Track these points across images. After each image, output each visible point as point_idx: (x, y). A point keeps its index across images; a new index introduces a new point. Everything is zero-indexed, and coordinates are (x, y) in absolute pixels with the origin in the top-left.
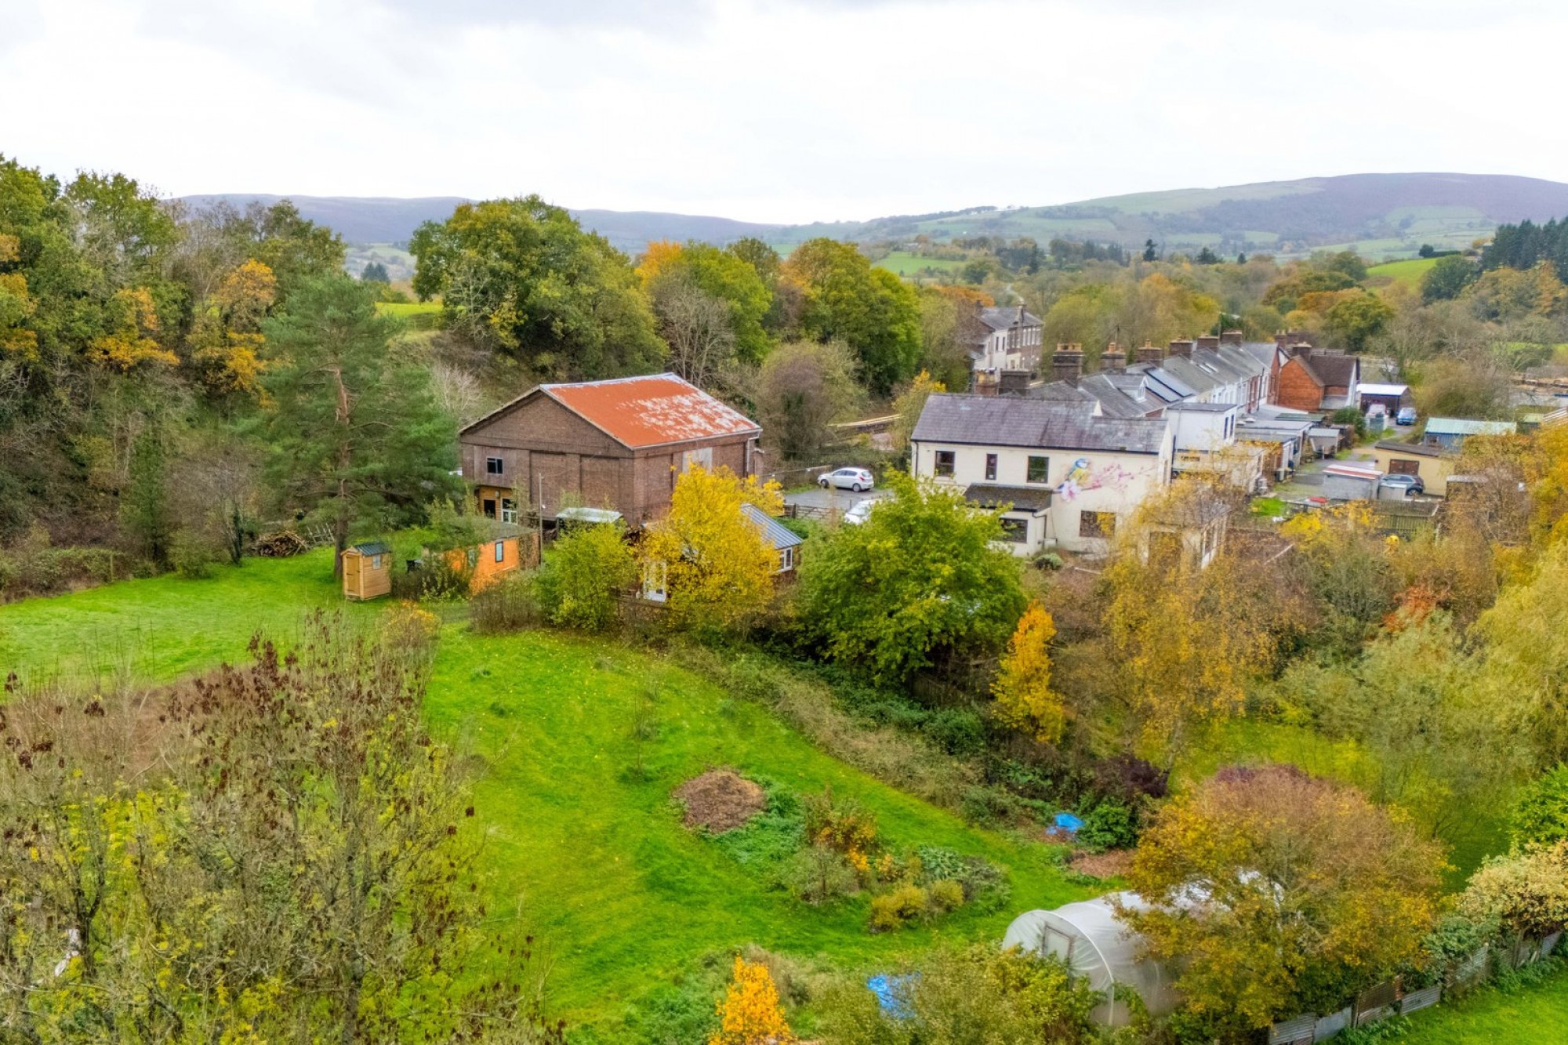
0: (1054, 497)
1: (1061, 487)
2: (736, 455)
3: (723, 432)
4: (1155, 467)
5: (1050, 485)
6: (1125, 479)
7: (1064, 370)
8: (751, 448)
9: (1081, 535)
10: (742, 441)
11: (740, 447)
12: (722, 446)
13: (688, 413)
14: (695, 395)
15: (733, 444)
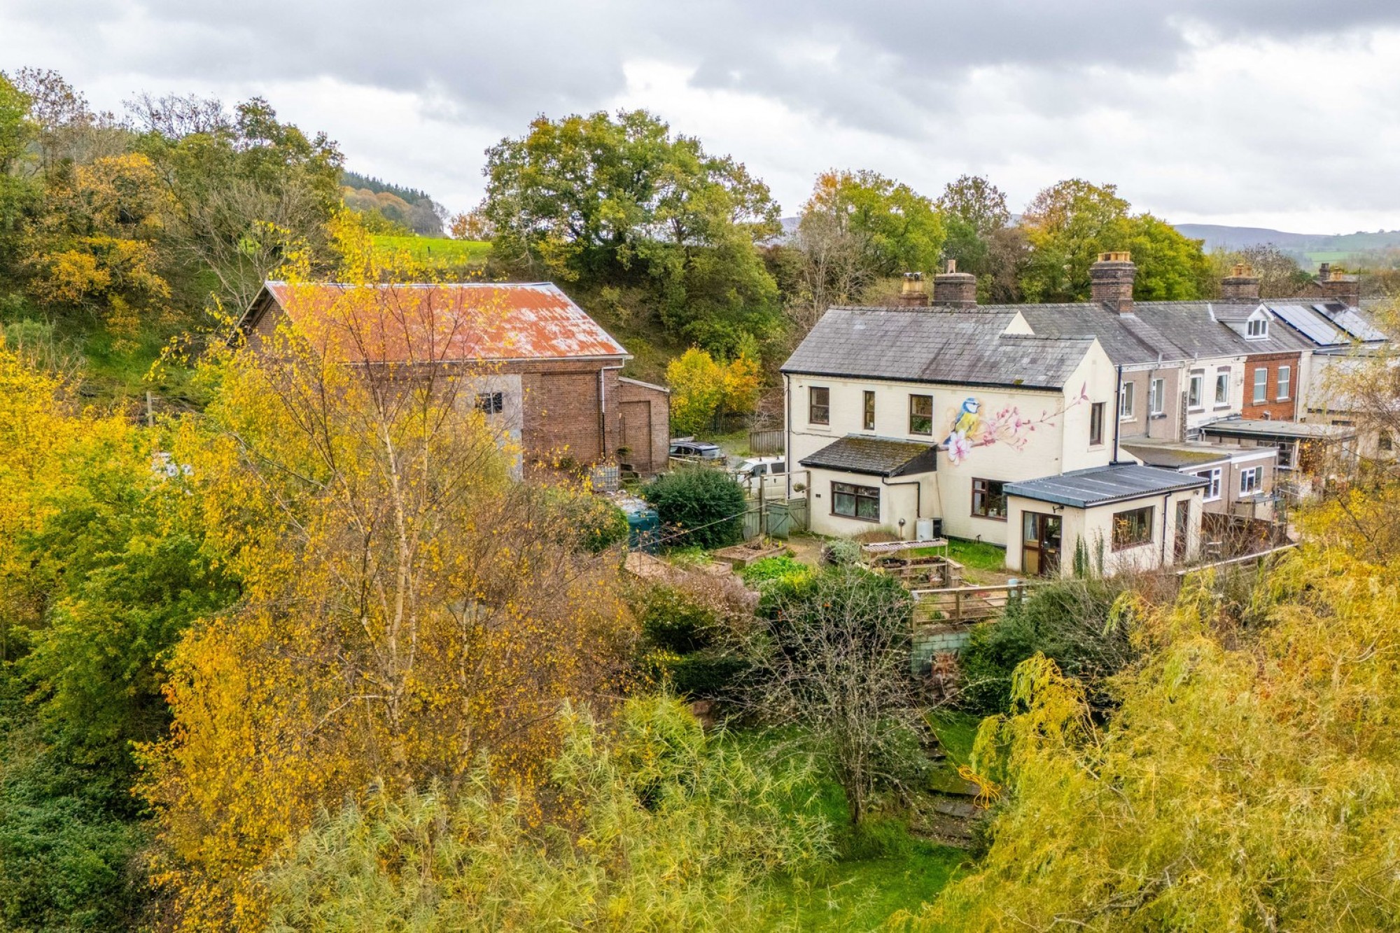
0: (941, 456)
1: (947, 441)
2: (581, 388)
3: (548, 354)
4: (1060, 412)
5: (936, 438)
6: (1023, 430)
7: (1103, 289)
8: (610, 380)
9: (974, 514)
10: (590, 370)
11: (588, 378)
12: (544, 374)
13: (514, 328)
14: (558, 310)
15: (572, 373)
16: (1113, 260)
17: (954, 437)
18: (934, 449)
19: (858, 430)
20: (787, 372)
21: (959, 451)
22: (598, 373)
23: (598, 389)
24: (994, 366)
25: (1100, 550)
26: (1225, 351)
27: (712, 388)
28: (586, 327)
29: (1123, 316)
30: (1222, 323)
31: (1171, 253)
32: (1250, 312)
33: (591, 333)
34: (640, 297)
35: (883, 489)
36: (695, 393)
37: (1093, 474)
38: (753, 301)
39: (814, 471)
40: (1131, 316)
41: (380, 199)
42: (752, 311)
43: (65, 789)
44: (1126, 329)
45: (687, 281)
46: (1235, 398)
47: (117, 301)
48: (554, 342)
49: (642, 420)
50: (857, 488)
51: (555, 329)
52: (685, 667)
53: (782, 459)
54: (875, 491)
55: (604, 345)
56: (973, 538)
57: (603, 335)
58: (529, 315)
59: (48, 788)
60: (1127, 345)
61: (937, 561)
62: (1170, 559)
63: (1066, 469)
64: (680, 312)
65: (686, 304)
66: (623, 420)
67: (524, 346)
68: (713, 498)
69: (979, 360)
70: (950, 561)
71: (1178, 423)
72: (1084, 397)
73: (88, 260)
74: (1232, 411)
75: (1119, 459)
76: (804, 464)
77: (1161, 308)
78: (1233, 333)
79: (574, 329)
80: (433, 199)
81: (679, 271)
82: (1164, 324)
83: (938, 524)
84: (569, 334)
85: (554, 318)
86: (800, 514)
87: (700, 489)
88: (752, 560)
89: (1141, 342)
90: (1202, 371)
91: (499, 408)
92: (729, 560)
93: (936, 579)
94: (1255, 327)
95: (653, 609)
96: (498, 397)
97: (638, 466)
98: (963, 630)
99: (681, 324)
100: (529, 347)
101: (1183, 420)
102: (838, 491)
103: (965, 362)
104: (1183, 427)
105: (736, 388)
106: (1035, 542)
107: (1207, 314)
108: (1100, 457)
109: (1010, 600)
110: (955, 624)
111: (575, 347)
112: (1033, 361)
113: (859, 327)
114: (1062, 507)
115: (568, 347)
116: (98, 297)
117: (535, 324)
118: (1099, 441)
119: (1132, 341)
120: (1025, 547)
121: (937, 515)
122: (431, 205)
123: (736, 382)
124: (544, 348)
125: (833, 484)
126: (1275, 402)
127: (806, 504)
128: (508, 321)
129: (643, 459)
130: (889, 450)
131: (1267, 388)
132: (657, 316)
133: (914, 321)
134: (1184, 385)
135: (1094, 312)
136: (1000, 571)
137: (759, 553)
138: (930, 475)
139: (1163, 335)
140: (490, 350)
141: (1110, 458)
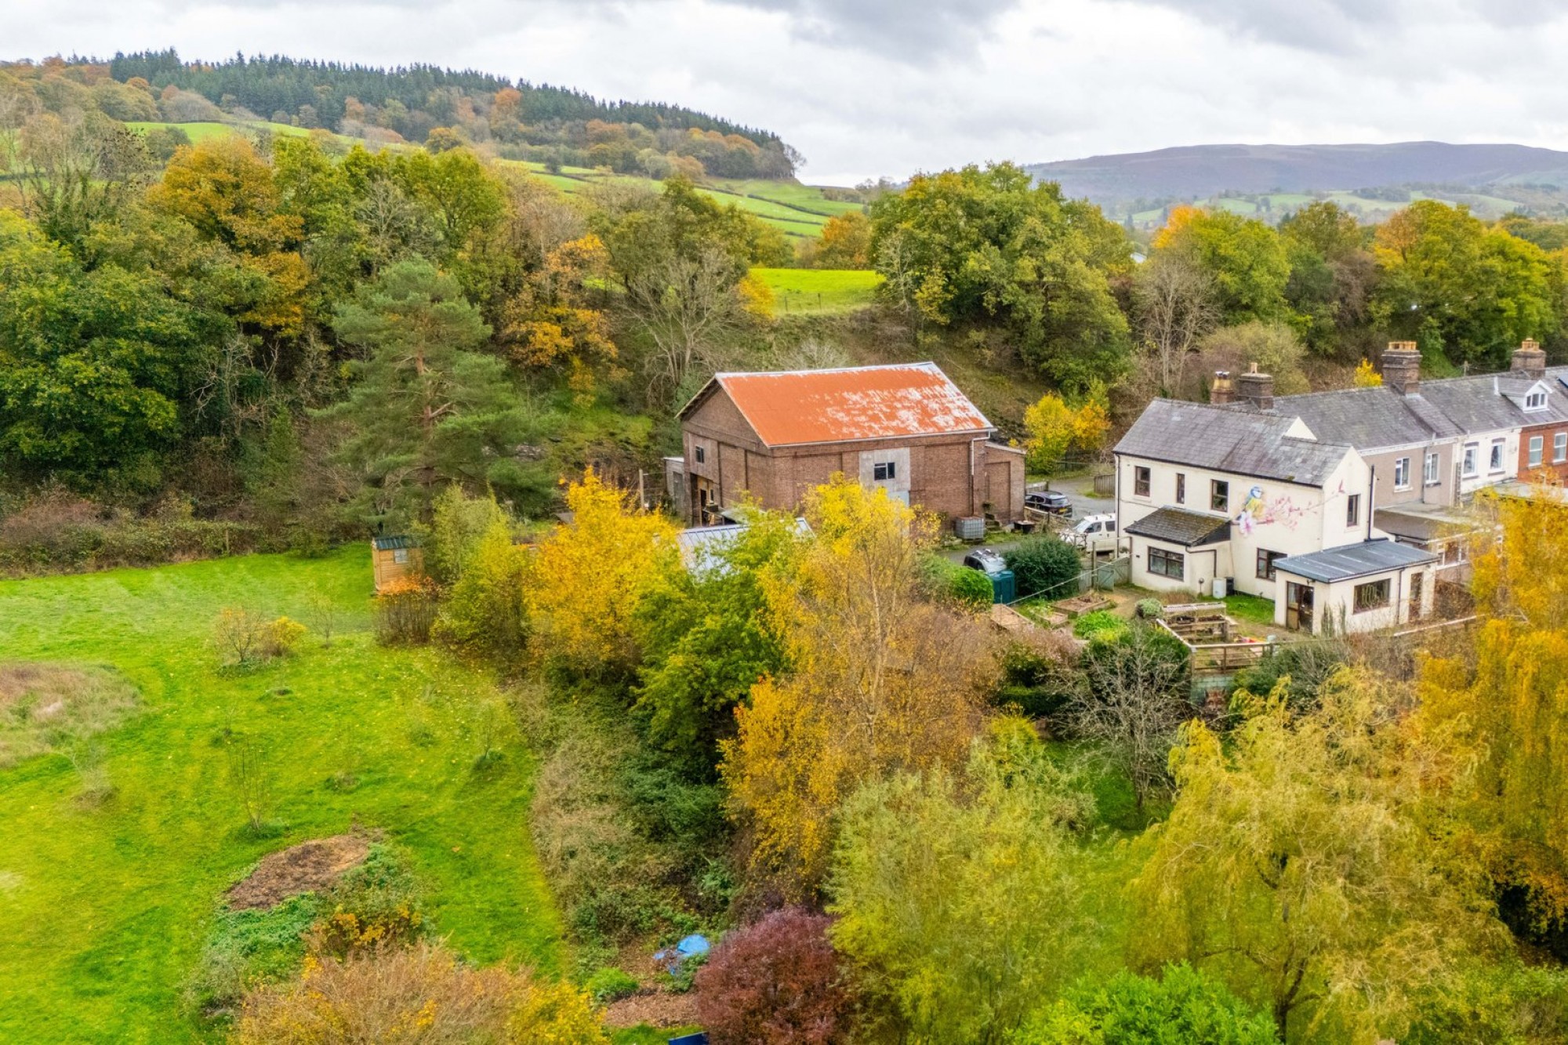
0: (1234, 529)
1: (1239, 518)
2: (955, 456)
3: (931, 430)
4: (1321, 503)
5: (1229, 514)
6: (1294, 515)
7: (1393, 373)
8: (979, 448)
9: (1258, 576)
10: (963, 441)
11: (961, 447)
12: (927, 446)
13: (904, 407)
14: (937, 388)
15: (947, 445)
16: (1401, 349)
17: (1244, 515)
18: (1229, 524)
19: (1171, 503)
20: (1118, 453)
21: (1248, 527)
22: (969, 444)
23: (969, 456)
24: (1275, 462)
25: (1343, 613)
26: (1500, 425)
27: (1064, 432)
28: (959, 403)
29: (1408, 396)
30: (1504, 396)
31: (1524, 273)
32: (1529, 386)
33: (964, 409)
34: (1001, 339)
35: (1187, 557)
36: (1049, 436)
37: (1348, 550)
38: (1106, 338)
39: (1135, 537)
40: (1418, 396)
41: (729, 142)
42: (1105, 349)
43: (657, 765)
44: (1409, 410)
45: (1046, 324)
46: (1510, 464)
47: (576, 362)
48: (935, 419)
49: (1003, 477)
50: (1167, 553)
51: (936, 406)
52: (1030, 697)
53: (1114, 517)
54: (1181, 557)
55: (975, 420)
56: (1257, 594)
57: (974, 411)
58: (915, 394)
59: (649, 764)
60: (1407, 426)
61: (1218, 619)
62: (1405, 618)
63: (1327, 545)
64: (1039, 350)
65: (1045, 342)
66: (988, 479)
67: (910, 421)
68: (1055, 562)
69: (1264, 456)
70: (1227, 618)
71: (1452, 489)
72: (1341, 491)
73: (557, 329)
74: (1507, 475)
75: (1373, 536)
76: (1127, 530)
77: (1447, 385)
78: (1513, 405)
79: (950, 406)
80: (784, 141)
81: (1039, 315)
82: (1447, 400)
83: (1230, 582)
84: (946, 411)
85: (935, 396)
86: (1124, 570)
87: (1045, 556)
88: (1082, 609)
89: (1421, 422)
90: (1476, 444)
91: (892, 474)
92: (1065, 611)
93: (1217, 632)
94: (1534, 400)
95: (1008, 657)
96: (891, 466)
97: (999, 514)
98: (1228, 674)
99: (1040, 360)
100: (916, 424)
101: (1457, 486)
102: (1153, 555)
103: (1253, 457)
104: (1457, 493)
105: (1084, 431)
106: (1295, 605)
107: (1492, 388)
108: (1357, 535)
109: (1264, 654)
110: (1225, 669)
111: (952, 423)
112: (1304, 461)
113: (1176, 418)
114: (1314, 581)
115: (946, 424)
116: (562, 359)
117: (919, 402)
118: (1355, 523)
119: (1412, 420)
120: (1289, 608)
121: (1230, 575)
122: (781, 147)
123: (1084, 425)
124: (927, 425)
125: (1150, 548)
126: (1551, 464)
127: (1128, 562)
128: (899, 401)
129: (1004, 509)
130: (1194, 522)
131: (1544, 452)
132: (1018, 355)
133: (1219, 418)
134: (1458, 455)
135: (1381, 394)
136: (1270, 625)
137: (1089, 605)
138: (1225, 544)
139: (1443, 413)
140: (887, 428)
141: (1365, 536)
